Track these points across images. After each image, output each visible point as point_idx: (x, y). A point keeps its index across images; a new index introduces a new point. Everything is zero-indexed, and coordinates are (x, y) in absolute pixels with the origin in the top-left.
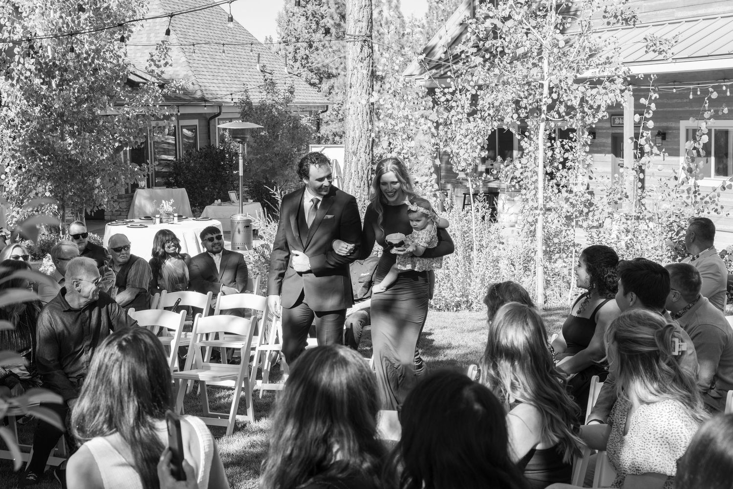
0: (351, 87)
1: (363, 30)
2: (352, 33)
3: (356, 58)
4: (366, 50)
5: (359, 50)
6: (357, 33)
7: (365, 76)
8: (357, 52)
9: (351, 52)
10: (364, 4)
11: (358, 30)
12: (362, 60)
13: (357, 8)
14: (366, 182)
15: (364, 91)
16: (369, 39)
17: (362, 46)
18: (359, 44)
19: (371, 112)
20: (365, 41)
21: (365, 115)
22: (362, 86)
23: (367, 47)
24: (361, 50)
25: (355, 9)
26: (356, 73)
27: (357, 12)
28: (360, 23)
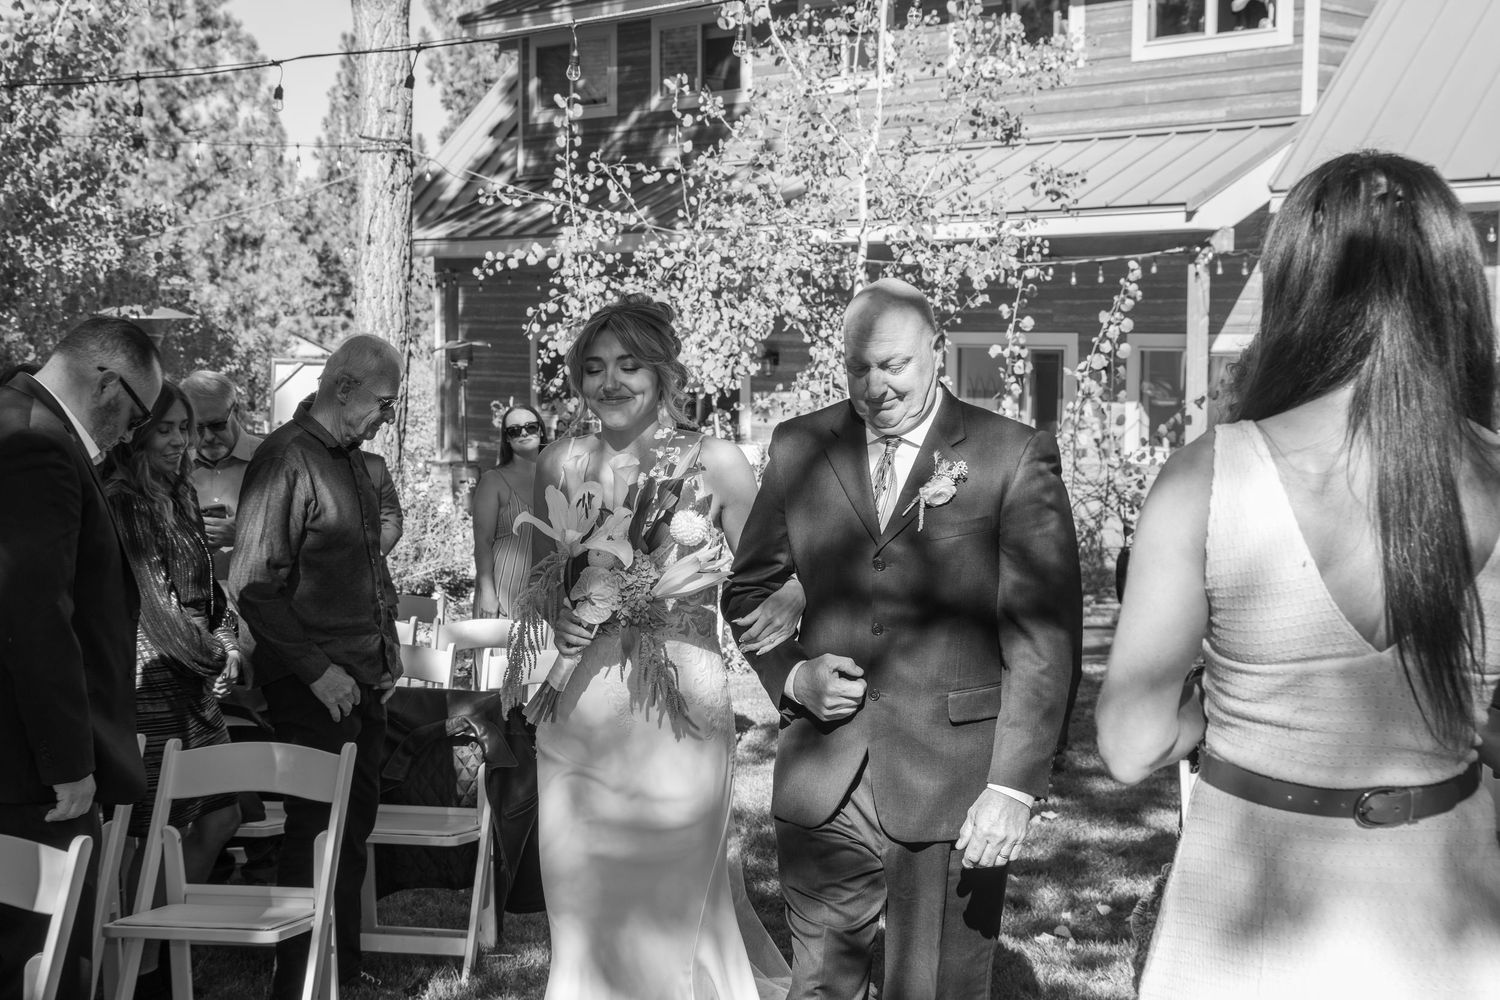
0: (369, 243)
1: (396, 130)
2: (374, 135)
3: (380, 186)
4: (401, 168)
5: (387, 169)
6: (384, 136)
7: (398, 221)
8: (383, 173)
9: (370, 173)
10: (398, 78)
11: (385, 129)
12: (394, 189)
13: (383, 86)
14: (396, 436)
15: (396, 252)
16: (407, 148)
17: (395, 162)
18: (389, 157)
19: (407, 294)
20: (399, 152)
21: (396, 300)
22: (391, 242)
23: (402, 163)
24: (393, 168)
25: (381, 87)
26: (380, 214)
27: (383, 94)
28: (391, 116)
